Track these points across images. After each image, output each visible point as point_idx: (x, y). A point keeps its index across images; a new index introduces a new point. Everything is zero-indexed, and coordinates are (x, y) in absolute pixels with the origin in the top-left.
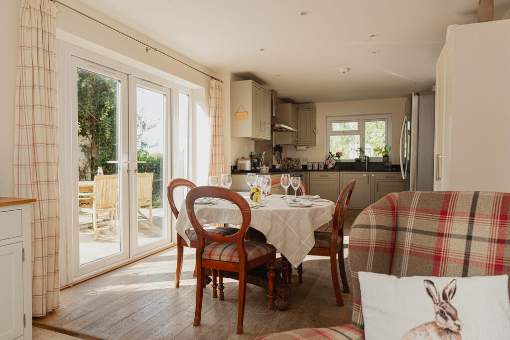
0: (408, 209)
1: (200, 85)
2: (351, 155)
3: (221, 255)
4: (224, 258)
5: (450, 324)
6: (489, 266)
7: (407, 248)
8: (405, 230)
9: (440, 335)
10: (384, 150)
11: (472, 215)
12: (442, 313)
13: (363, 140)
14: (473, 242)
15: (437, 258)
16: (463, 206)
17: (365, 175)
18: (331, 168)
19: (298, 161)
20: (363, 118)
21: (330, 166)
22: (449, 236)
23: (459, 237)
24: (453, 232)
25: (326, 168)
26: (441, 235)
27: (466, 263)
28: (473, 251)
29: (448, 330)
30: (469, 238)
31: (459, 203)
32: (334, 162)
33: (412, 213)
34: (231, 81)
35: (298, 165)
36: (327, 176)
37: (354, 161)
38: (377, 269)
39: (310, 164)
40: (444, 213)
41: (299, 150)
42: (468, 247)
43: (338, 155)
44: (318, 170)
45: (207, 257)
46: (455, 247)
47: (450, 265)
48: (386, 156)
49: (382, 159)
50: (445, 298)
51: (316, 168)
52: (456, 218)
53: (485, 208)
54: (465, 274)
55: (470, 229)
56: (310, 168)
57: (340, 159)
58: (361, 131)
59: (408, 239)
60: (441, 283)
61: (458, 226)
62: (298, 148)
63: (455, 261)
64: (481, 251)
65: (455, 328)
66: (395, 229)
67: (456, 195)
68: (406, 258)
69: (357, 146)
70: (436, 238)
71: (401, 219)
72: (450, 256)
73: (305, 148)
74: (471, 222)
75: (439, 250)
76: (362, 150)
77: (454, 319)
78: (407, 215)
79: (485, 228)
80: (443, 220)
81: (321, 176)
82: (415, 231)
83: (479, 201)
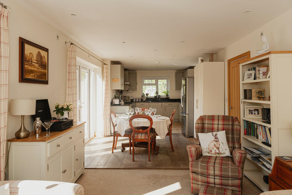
0: (206, 119)
1: (99, 67)
2: (152, 95)
3: (141, 137)
4: (143, 138)
5: (217, 140)
6: (222, 129)
7: (206, 128)
8: (205, 124)
9: (216, 142)
10: (166, 92)
11: (218, 120)
12: (215, 138)
13: (157, 88)
14: (219, 125)
15: (213, 129)
16: (216, 118)
17: (160, 104)
18: (145, 101)
19: (129, 97)
20: (157, 79)
21: (144, 100)
22: (214, 124)
23: (217, 124)
24: (215, 123)
25: (142, 101)
26: (213, 124)
27: (218, 129)
28: (219, 127)
29: (217, 141)
30: (218, 124)
31: (216, 117)
32: (146, 98)
33: (207, 120)
34: (111, 65)
35: (129, 99)
36: (144, 105)
37: (154, 97)
38: (201, 132)
39: (135, 99)
40: (213, 120)
41: (129, 92)
42: (218, 126)
43: (147, 95)
44: (138, 102)
45: (136, 138)
46: (216, 126)
47: (215, 130)
48: (167, 95)
49: (166, 96)
50: (216, 136)
51: (137, 101)
52: (216, 121)
53: (220, 118)
54: (218, 131)
55: (218, 123)
56: (134, 101)
57: (148, 96)
58: (156, 84)
59: (206, 126)
60: (214, 133)
61: (216, 122)
62: (129, 91)
63: (216, 129)
64: (220, 126)
65: (218, 140)
66: (203, 124)
67: (215, 116)
68: (206, 130)
69: (155, 91)
70: (212, 125)
71: (204, 121)
72: (215, 128)
73: (132, 91)
74: (218, 121)
75: (213, 127)
76: (157, 93)
77: (218, 139)
78: (206, 121)
79: (221, 122)
80: (213, 121)
81: (141, 105)
82: (208, 124)
83: (219, 117)
